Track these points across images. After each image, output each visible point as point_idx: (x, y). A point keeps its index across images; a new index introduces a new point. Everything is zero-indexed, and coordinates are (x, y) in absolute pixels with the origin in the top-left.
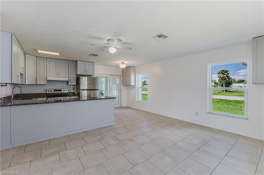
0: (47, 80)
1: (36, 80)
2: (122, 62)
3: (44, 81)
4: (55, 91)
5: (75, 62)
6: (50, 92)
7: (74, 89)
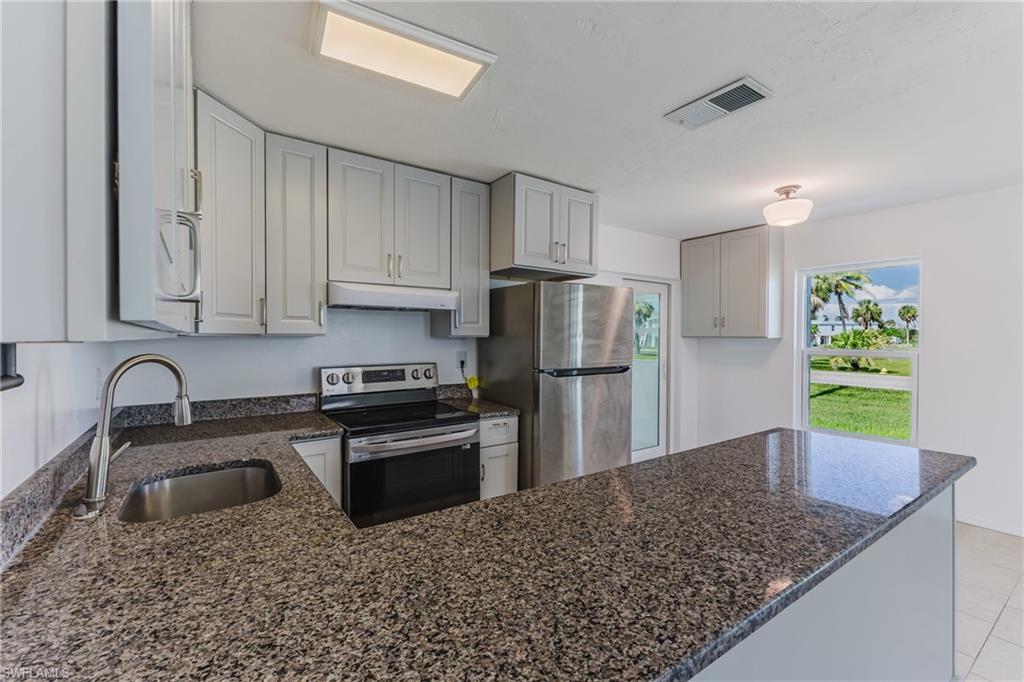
0: (332, 303)
1: (264, 301)
2: (778, 191)
3: (308, 314)
4: (368, 377)
5: (485, 186)
6: (341, 388)
7: (462, 363)
